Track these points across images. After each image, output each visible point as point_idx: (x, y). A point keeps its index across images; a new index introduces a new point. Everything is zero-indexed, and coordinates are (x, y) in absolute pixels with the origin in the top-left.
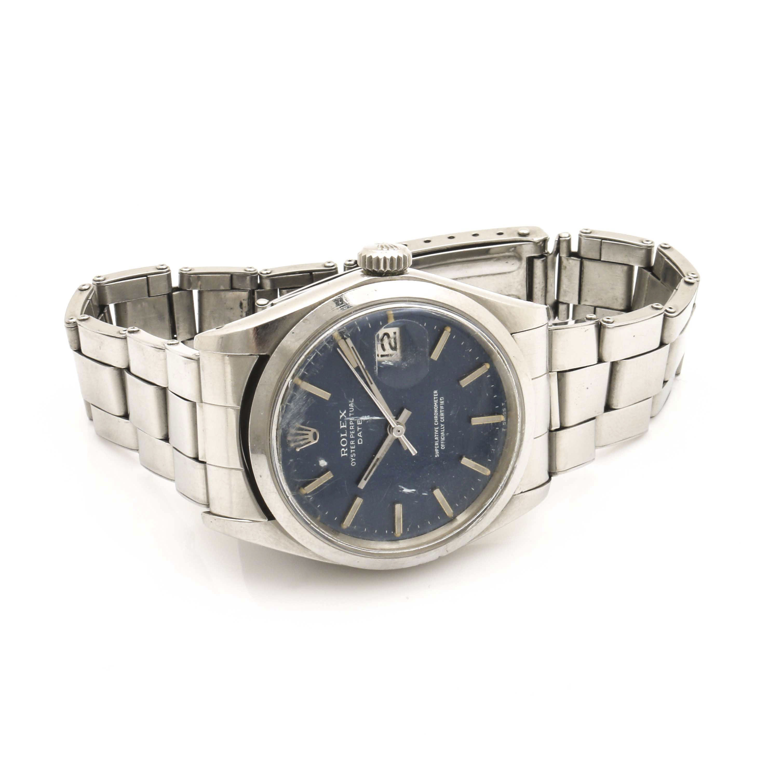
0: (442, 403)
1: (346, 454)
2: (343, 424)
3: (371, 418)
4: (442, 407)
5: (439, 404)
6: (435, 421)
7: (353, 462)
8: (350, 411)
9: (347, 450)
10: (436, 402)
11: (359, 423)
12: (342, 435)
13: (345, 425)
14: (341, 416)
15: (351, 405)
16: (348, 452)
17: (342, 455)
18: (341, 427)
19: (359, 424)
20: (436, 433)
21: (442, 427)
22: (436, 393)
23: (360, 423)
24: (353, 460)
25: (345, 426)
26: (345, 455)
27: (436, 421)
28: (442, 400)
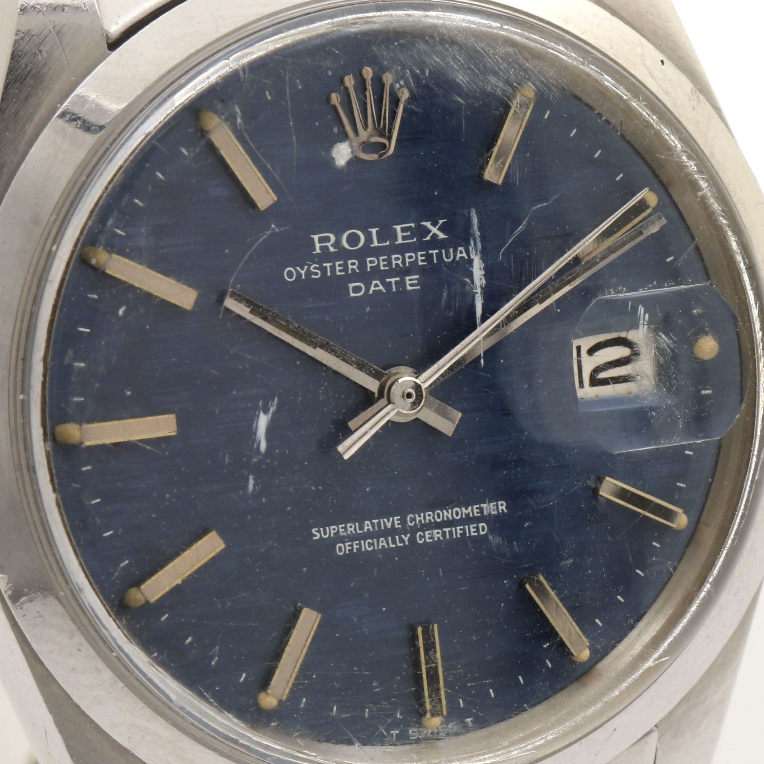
0: (471, 530)
1: (318, 251)
2: (405, 234)
3: (479, 290)
4: (459, 532)
5: (468, 520)
6: (420, 516)
7: (296, 270)
8: (443, 251)
9: (332, 249)
10: (473, 510)
11: (410, 280)
12: (374, 231)
13: (404, 238)
14: (428, 224)
15: (461, 252)
16: (326, 256)
17: (316, 237)
18: (398, 228)
19: (408, 282)
20: (384, 521)
21: (402, 541)
22: (500, 508)
23: (411, 285)
24: (303, 272)
25: (400, 241)
26: (318, 245)
27: (418, 519)
28: (478, 531)
